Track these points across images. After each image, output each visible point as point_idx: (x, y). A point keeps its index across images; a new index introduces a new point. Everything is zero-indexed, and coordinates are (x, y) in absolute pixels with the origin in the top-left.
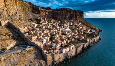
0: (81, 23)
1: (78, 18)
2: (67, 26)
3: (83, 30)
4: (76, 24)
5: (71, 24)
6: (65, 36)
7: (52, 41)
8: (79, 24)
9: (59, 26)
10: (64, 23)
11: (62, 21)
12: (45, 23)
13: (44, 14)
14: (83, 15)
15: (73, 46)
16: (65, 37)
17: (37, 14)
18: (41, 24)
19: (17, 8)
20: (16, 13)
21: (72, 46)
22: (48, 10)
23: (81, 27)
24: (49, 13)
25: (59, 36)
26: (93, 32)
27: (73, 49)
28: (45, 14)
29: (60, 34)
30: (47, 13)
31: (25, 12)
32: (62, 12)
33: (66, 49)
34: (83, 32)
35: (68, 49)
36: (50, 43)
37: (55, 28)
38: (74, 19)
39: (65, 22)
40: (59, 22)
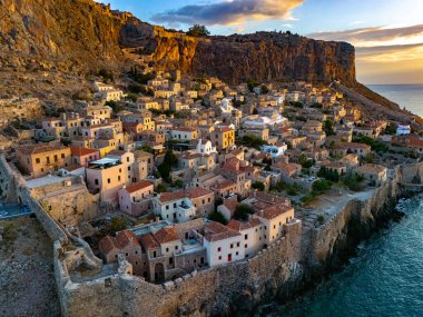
0: (340, 96)
1: (331, 72)
2: (277, 107)
3: (350, 124)
4: (319, 100)
5: (296, 97)
6: (252, 151)
7: (166, 178)
8: (333, 99)
9: (236, 104)
10: (265, 91)
11: (256, 85)
12: (170, 89)
13: (175, 56)
14: (352, 62)
15: (291, 213)
16: (253, 156)
17: (140, 52)
18: (150, 93)
19: (23, 11)
20: (13, 33)
21: (280, 212)
22: (192, 39)
23: (343, 113)
24: (197, 50)
25: (221, 151)
26: (399, 132)
27: (284, 231)
28: (181, 54)
29: (228, 140)
30: (190, 52)
31: (77, 39)
32: (258, 49)
33: (234, 240)
34: (354, 133)
35: (249, 237)
36: (151, 188)
37: (212, 114)
38: (311, 76)
39: (270, 87)
40: (243, 88)
